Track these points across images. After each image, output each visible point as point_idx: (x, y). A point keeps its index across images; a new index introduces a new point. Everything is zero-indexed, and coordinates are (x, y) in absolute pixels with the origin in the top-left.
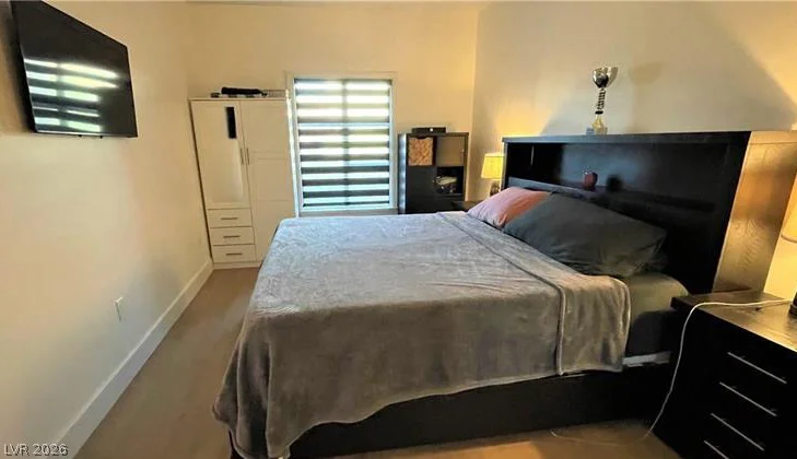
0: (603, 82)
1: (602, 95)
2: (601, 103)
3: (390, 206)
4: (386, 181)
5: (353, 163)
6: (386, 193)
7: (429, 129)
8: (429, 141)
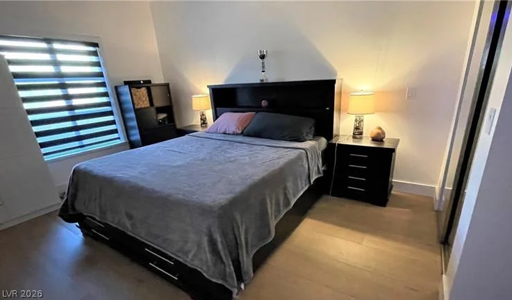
0: (263, 57)
1: (263, 63)
2: (263, 67)
3: (123, 140)
4: (113, 122)
5: (77, 112)
6: (115, 131)
7: (140, 81)
8: (144, 91)
